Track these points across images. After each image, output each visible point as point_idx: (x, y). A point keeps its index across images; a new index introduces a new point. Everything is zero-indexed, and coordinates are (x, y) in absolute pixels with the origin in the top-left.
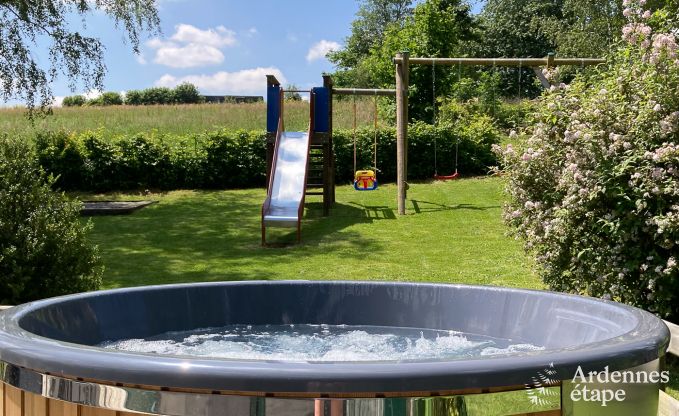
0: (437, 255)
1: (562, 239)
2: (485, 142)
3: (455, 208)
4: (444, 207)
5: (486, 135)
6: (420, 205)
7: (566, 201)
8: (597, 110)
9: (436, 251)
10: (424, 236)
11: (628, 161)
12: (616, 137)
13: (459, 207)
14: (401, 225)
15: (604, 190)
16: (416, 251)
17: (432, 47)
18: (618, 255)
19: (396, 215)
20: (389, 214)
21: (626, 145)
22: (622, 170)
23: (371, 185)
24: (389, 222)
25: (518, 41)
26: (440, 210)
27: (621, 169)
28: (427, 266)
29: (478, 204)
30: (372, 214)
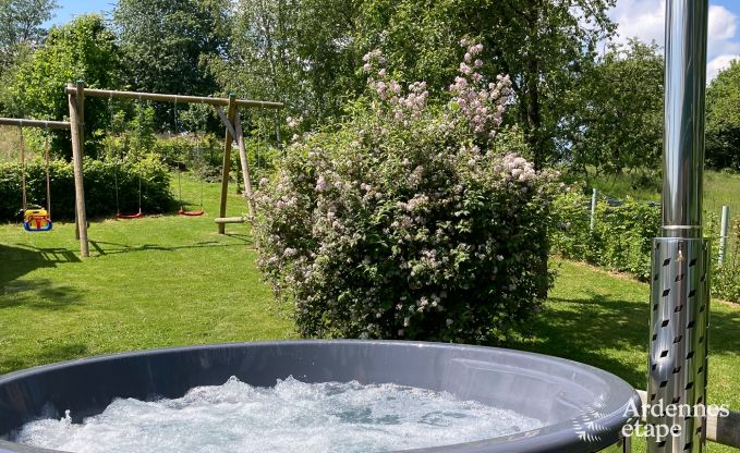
0: (146, 299)
1: (322, 283)
2: (155, 180)
3: (140, 249)
4: (127, 249)
5: (156, 172)
6: (102, 246)
7: (323, 248)
8: (349, 161)
9: (143, 296)
10: (122, 279)
11: (381, 210)
12: (368, 187)
13: (145, 247)
14: (91, 268)
15: (364, 238)
16: (121, 296)
17: (90, 77)
18: (373, 297)
19: (80, 257)
20: (71, 257)
21: (378, 195)
22: (378, 218)
23: (44, 226)
24: (76, 266)
25: (158, 74)
26: (124, 251)
27: (376, 219)
28: (141, 311)
29: (163, 244)
30: (51, 257)
